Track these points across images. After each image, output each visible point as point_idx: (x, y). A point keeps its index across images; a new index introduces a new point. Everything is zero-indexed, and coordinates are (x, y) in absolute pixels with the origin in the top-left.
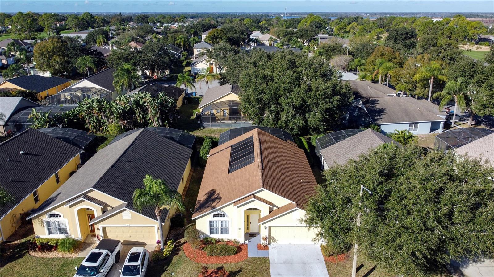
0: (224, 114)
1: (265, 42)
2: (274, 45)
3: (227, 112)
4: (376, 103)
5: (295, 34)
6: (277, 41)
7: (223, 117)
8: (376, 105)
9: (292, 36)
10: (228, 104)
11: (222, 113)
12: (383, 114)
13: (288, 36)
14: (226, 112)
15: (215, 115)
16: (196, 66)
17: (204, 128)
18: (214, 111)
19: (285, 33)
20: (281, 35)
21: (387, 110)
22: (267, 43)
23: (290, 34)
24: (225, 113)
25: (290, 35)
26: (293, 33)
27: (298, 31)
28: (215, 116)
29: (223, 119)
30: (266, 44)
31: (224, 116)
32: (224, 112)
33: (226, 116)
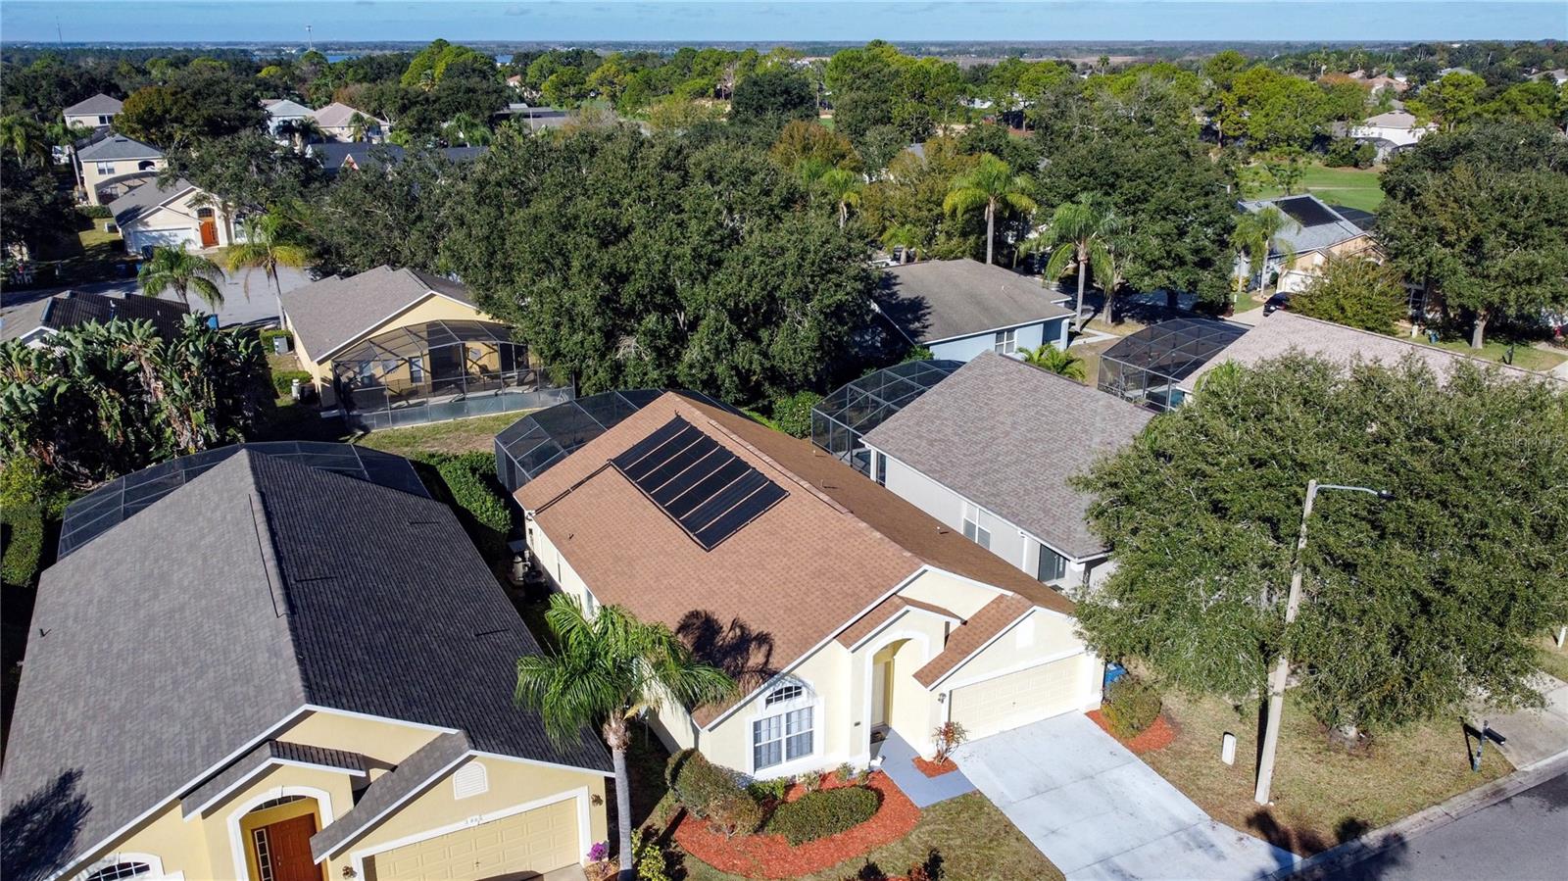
0: (412, 373)
1: (336, 131)
2: (370, 139)
3: (425, 363)
4: (895, 284)
5: (434, 102)
6: (379, 127)
7: (409, 385)
8: (896, 288)
9: (426, 110)
10: (424, 334)
11: (403, 373)
12: (924, 315)
13: (414, 111)
14: (421, 364)
15: (382, 380)
16: (146, 224)
17: (367, 430)
18: (377, 370)
19: (402, 98)
20: (388, 107)
21: (929, 301)
22: (346, 136)
23: (417, 102)
24: (415, 368)
25: (419, 107)
26: (427, 100)
27: (444, 94)
28: (379, 384)
29: (413, 393)
30: (339, 138)
31: (413, 379)
32: (411, 368)
33: (419, 379)
